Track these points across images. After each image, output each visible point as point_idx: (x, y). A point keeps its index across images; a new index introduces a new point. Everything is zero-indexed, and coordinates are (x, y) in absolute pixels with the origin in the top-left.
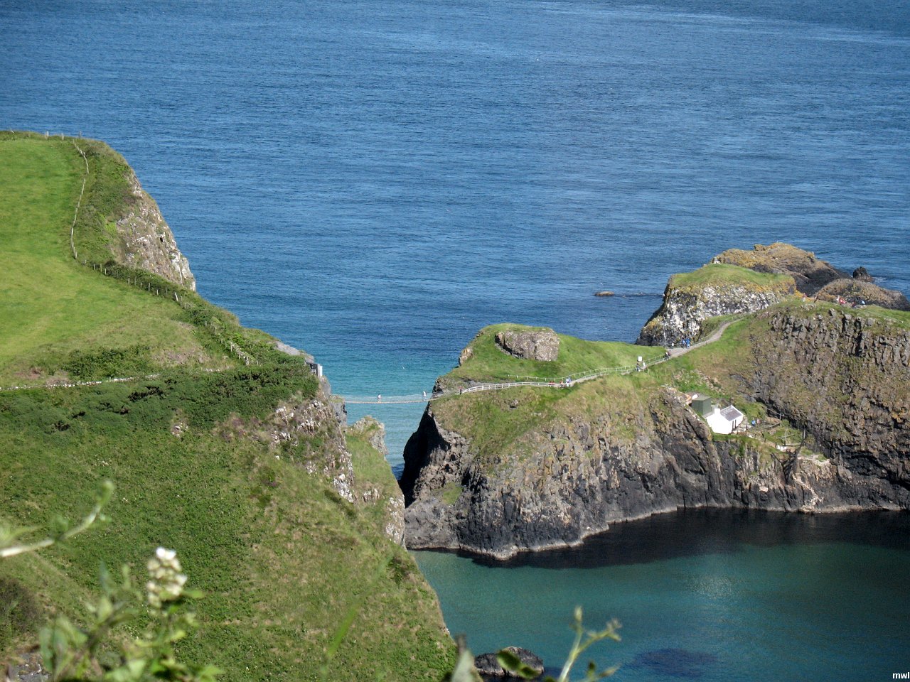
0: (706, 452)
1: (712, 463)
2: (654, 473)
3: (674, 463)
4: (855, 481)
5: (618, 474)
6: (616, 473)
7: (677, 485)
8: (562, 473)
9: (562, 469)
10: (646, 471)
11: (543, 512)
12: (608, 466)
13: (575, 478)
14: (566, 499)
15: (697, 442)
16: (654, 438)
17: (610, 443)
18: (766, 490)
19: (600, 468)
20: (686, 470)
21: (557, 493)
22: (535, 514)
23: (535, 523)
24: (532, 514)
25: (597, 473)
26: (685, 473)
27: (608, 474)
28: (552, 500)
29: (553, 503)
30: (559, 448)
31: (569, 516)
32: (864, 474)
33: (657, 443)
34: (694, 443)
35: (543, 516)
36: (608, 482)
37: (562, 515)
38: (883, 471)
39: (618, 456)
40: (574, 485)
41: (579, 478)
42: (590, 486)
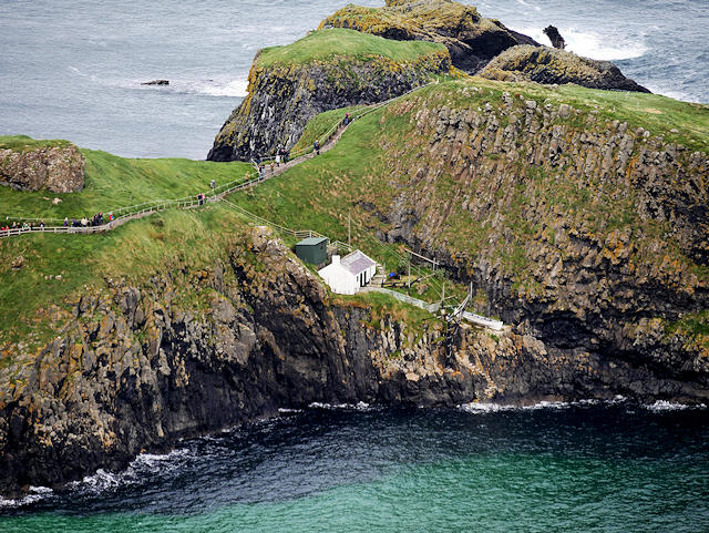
0: (321, 324)
1: (333, 340)
2: (243, 359)
3: (273, 343)
4: (552, 358)
5: (186, 365)
6: (183, 362)
7: (279, 378)
8: (98, 368)
9: (98, 361)
10: (230, 359)
11: (71, 429)
12: (171, 353)
13: (119, 374)
14: (105, 408)
15: (307, 309)
16: (239, 305)
17: (172, 317)
18: (415, 378)
19: (158, 357)
20: (292, 353)
21: (93, 399)
22: (58, 433)
23: (58, 447)
24: (53, 434)
25: (154, 363)
26: (290, 358)
27: (170, 365)
28: (83, 411)
29: (86, 415)
30: (93, 329)
31: (112, 434)
32: (564, 347)
33: (245, 314)
34: (303, 311)
35: (72, 436)
36: (171, 377)
37: (101, 432)
38: (593, 341)
39: (185, 336)
40: (118, 384)
41: (126, 373)
42: (143, 385)
